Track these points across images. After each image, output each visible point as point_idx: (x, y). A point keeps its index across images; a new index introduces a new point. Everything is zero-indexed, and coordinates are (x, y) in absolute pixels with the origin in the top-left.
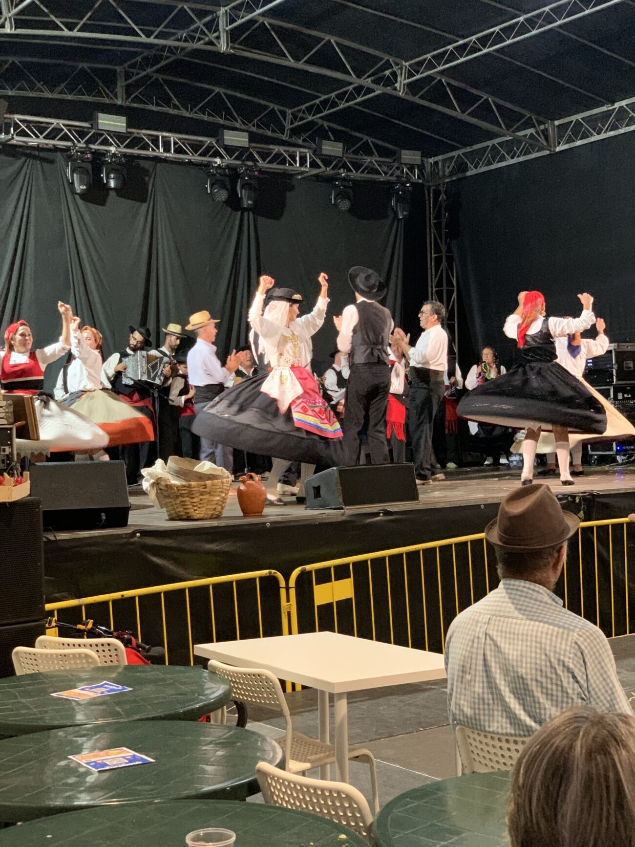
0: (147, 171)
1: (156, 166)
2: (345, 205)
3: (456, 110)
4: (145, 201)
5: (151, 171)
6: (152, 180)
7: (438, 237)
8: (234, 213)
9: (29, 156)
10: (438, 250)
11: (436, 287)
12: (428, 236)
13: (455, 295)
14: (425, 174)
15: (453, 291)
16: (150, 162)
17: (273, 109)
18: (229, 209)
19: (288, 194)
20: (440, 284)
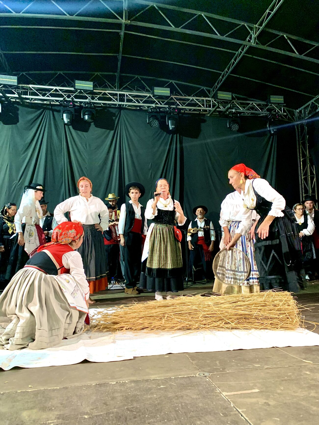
0: (115, 114)
1: (120, 111)
2: (235, 127)
3: (294, 52)
4: (113, 130)
5: (117, 114)
6: (117, 118)
7: (304, 150)
8: (168, 135)
9: (45, 109)
10: (304, 156)
11: (303, 176)
12: (298, 150)
13: (315, 179)
14: (295, 118)
15: (314, 177)
16: (116, 110)
17: (203, 89)
18: (165, 133)
19: (203, 125)
20: (306, 174)
